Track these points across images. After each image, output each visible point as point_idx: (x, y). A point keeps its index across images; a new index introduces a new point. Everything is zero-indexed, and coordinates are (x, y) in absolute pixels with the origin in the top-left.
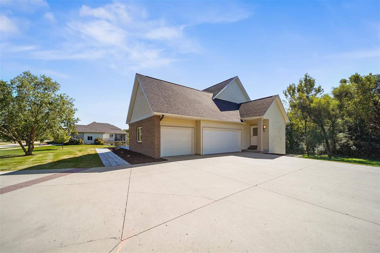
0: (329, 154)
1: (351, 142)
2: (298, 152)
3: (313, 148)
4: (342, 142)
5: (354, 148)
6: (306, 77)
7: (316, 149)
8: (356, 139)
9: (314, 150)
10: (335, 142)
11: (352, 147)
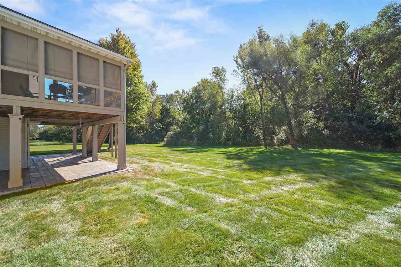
0: (292, 144)
1: (321, 124)
2: (252, 144)
3: (271, 136)
4: (310, 124)
5: (326, 132)
6: (261, 30)
7: (275, 137)
8: (326, 119)
9: (272, 139)
10: (300, 124)
11: (323, 131)
